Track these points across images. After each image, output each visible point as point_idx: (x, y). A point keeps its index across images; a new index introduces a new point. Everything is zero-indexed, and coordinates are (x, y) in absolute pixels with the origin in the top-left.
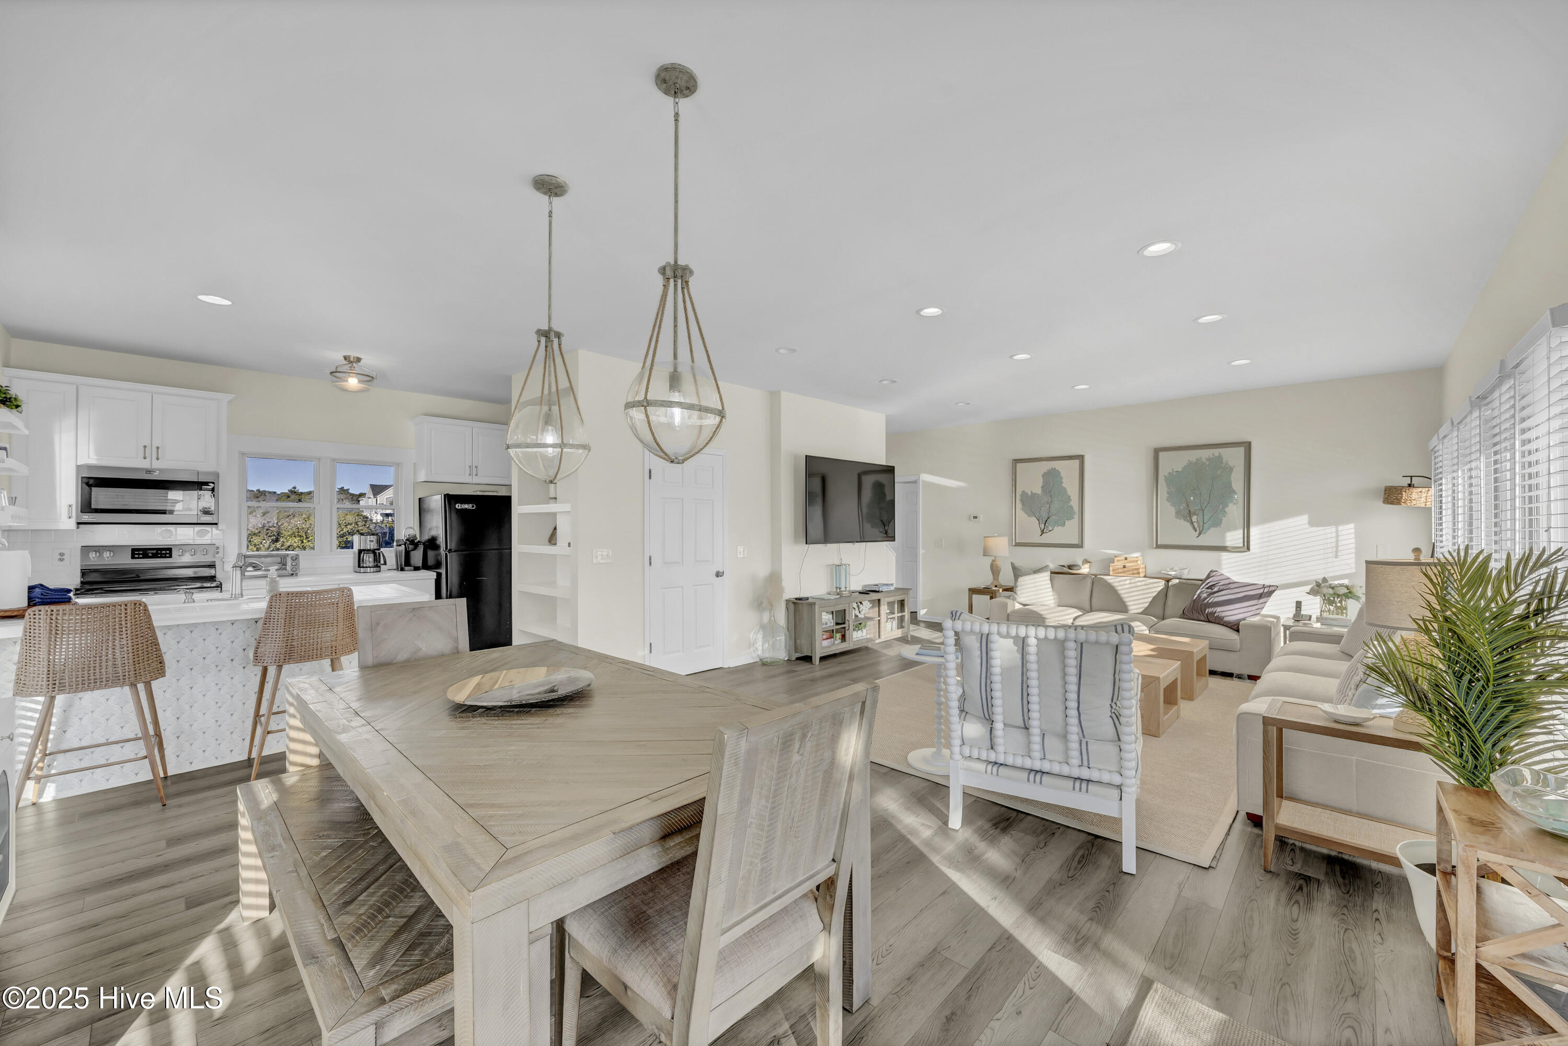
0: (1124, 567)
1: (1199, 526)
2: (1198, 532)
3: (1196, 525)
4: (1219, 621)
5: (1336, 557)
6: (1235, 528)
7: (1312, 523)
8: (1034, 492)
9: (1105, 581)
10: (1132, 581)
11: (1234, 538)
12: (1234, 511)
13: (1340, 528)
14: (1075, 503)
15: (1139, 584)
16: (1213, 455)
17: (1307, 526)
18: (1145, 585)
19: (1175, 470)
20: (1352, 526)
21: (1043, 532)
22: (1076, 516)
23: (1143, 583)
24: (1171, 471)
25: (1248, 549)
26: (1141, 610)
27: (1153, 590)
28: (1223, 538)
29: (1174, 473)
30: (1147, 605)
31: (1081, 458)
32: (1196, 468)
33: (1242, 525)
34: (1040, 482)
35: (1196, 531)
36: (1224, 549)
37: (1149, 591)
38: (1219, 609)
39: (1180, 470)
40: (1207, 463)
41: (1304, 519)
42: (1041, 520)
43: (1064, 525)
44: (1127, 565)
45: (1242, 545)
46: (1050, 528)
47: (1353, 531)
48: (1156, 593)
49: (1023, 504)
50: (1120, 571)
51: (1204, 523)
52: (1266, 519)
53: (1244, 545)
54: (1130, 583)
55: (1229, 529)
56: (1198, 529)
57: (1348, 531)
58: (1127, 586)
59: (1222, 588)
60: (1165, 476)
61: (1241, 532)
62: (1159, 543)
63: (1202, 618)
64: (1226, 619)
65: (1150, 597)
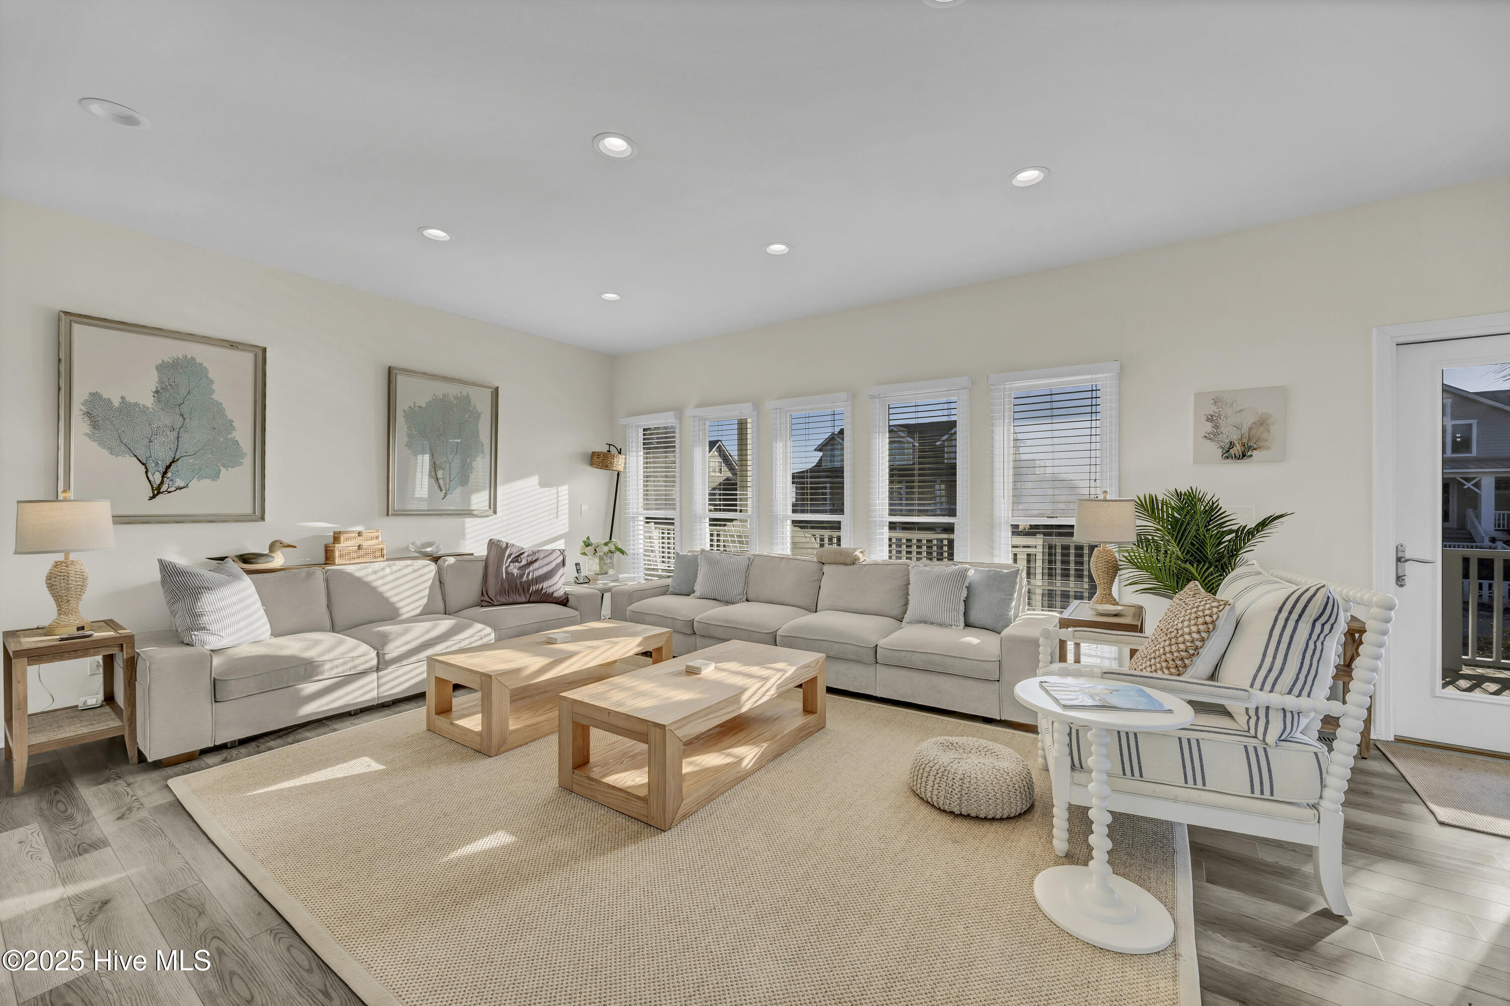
0: (360, 547)
1: (445, 484)
2: (444, 491)
3: (441, 482)
5: (557, 517)
6: (484, 489)
7: (543, 484)
8: (131, 399)
10: (395, 568)
11: (479, 500)
12: (481, 464)
13: (560, 489)
14: (243, 434)
15: (406, 571)
16: (461, 393)
17: (538, 487)
18: (415, 571)
19: (417, 404)
20: (566, 487)
21: (157, 491)
22: (248, 461)
23: (410, 569)
24: (413, 406)
25: (495, 512)
26: (418, 611)
27: (426, 577)
28: (469, 502)
29: (417, 409)
30: (425, 601)
31: (256, 350)
32: (442, 405)
33: (488, 485)
34: (152, 380)
35: (441, 491)
36: (469, 513)
37: (422, 579)
39: (423, 405)
40: (455, 402)
41: (534, 480)
42: (151, 465)
43: (216, 476)
44: (366, 544)
45: (487, 508)
46: (179, 483)
47: (567, 492)
48: (430, 582)
49: (95, 425)
50: (355, 555)
51: (450, 481)
52: (510, 479)
53: (490, 508)
54: (392, 573)
55: (477, 490)
56: (444, 488)
57: (564, 490)
58: (390, 578)
60: (404, 411)
61: (487, 492)
62: (395, 509)
65: (426, 588)
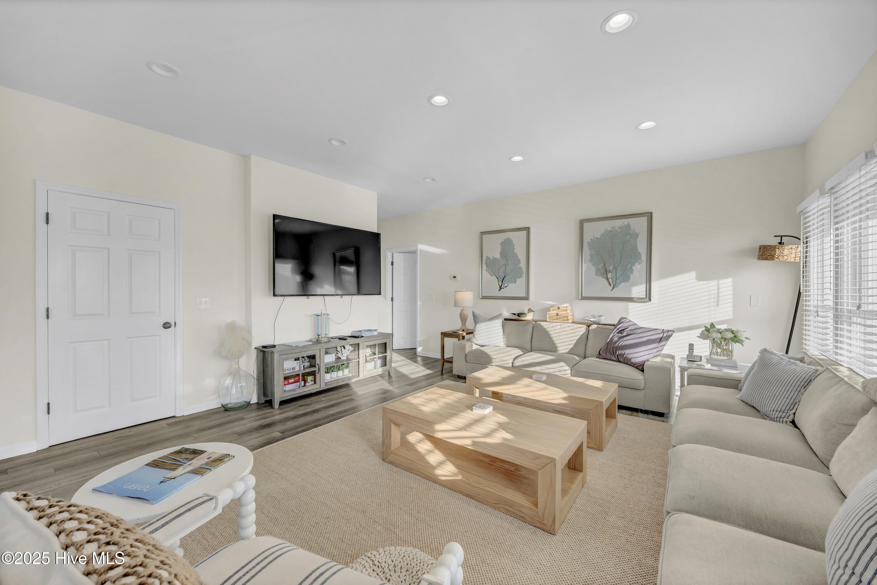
0: (557, 314)
1: (613, 281)
2: (612, 286)
3: (610, 280)
4: (627, 362)
5: (718, 305)
6: (641, 283)
7: (699, 278)
8: (495, 257)
9: (542, 326)
10: (562, 326)
11: (638, 291)
12: (639, 268)
13: (721, 282)
14: (523, 265)
15: (567, 329)
16: (624, 224)
17: (695, 281)
18: (572, 329)
19: (595, 237)
20: (730, 280)
21: (501, 288)
22: (524, 275)
23: (570, 328)
24: (593, 238)
25: (650, 300)
26: (567, 351)
27: (577, 334)
28: (630, 292)
29: (595, 240)
30: (572, 346)
31: (527, 229)
32: (611, 235)
33: (645, 281)
34: (499, 249)
35: (610, 286)
36: (630, 300)
37: (574, 335)
38: (627, 352)
39: (599, 237)
40: (619, 231)
41: (692, 275)
42: (499, 279)
43: (515, 282)
44: (559, 313)
45: (645, 297)
46: (506, 285)
47: (731, 284)
48: (579, 336)
49: (487, 267)
50: (555, 318)
51: (616, 279)
52: (664, 275)
53: (646, 296)
54: (560, 328)
55: (635, 284)
56: (612, 284)
57: (727, 284)
58: (558, 331)
59: (629, 332)
60: (588, 242)
61: (644, 286)
62: (583, 296)
63: (614, 358)
64: (633, 360)
65: (575, 340)
